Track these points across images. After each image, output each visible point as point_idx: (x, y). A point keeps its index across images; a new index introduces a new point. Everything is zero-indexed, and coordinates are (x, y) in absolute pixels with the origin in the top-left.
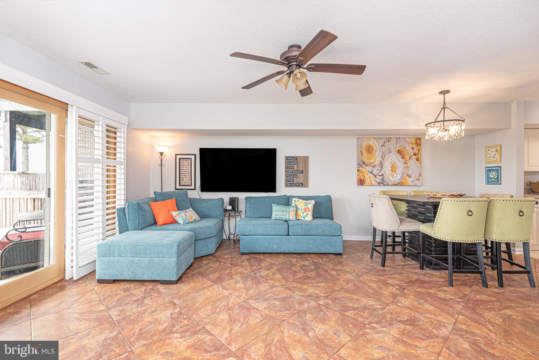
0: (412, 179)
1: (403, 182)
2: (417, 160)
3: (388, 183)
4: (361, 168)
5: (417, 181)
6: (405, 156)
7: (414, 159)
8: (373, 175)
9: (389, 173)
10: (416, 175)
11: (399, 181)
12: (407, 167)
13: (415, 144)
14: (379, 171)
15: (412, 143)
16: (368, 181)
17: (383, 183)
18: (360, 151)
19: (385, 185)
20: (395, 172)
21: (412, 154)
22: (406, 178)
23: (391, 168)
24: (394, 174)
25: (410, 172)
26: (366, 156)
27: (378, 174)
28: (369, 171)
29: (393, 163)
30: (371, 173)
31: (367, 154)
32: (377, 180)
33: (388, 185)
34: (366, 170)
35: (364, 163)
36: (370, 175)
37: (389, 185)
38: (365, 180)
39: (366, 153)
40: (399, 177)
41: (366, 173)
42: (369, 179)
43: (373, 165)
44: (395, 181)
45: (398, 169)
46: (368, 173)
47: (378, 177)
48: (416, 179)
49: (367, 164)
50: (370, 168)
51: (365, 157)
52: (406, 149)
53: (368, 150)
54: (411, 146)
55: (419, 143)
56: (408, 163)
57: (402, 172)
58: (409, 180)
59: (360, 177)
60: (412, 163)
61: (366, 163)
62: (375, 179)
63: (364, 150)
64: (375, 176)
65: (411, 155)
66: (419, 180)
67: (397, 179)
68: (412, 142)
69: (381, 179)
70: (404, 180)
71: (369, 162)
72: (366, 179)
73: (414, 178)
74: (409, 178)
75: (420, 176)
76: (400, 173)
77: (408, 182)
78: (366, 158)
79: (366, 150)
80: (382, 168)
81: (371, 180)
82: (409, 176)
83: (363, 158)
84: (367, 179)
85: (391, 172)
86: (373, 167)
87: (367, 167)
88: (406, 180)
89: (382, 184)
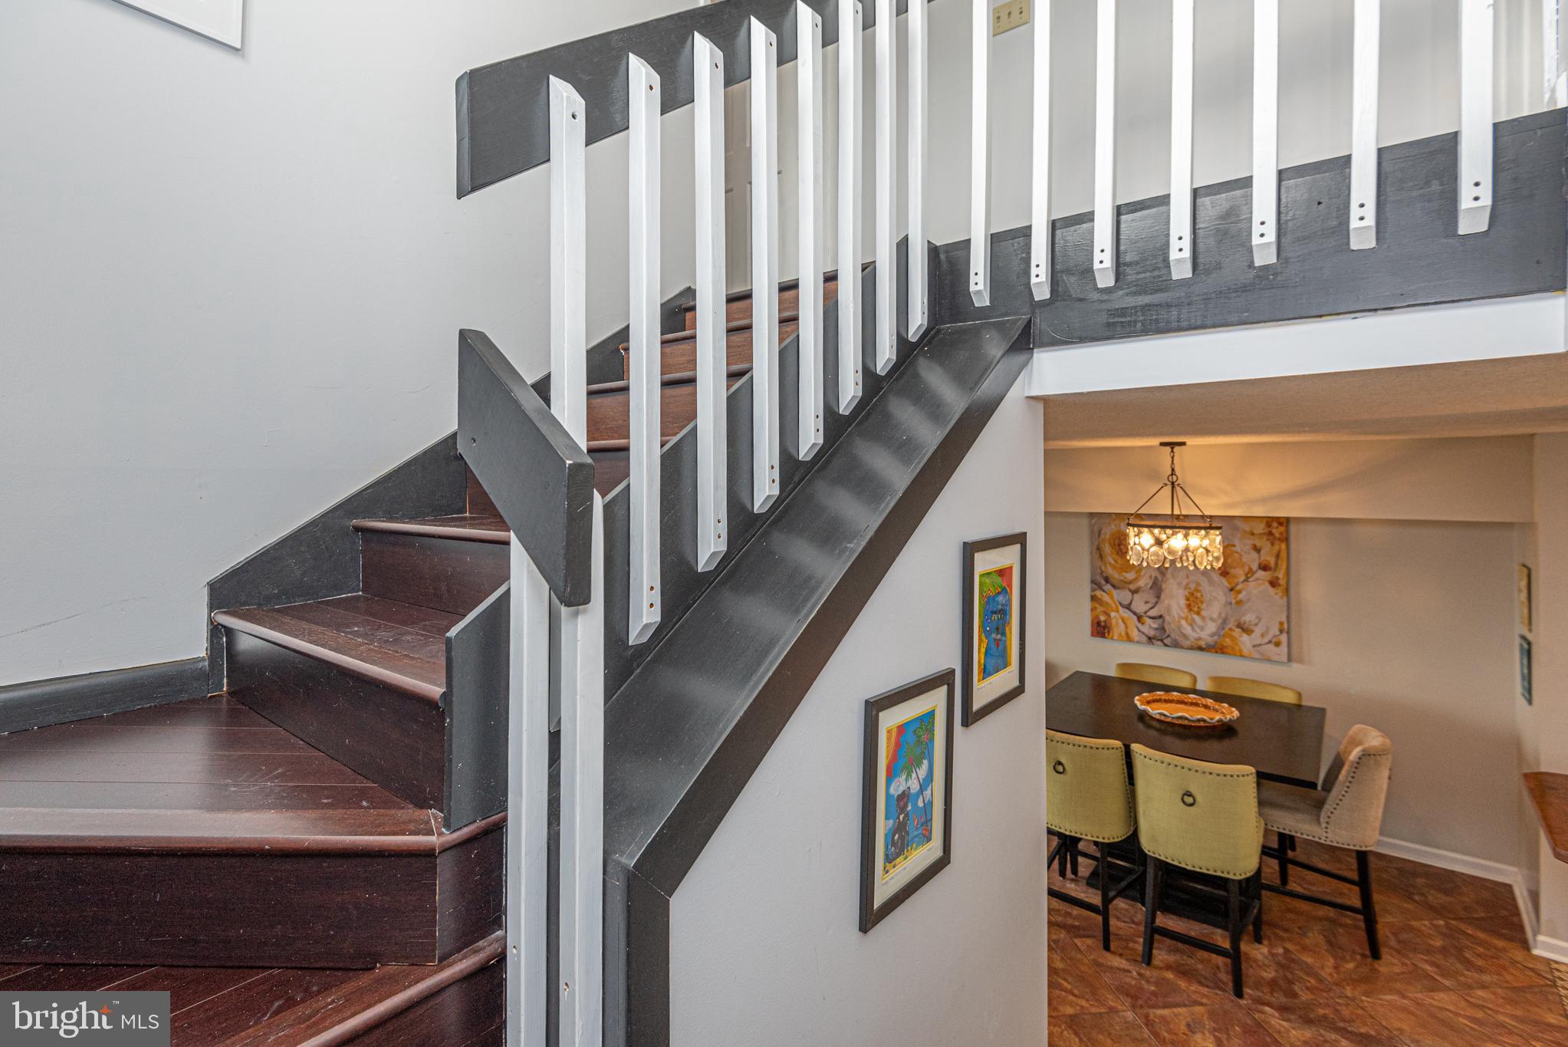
0: (1256, 639)
1: (1225, 644)
2: (1274, 583)
3: (1175, 640)
4: (1098, 593)
5: (1271, 647)
6: (1233, 571)
7: (1260, 582)
8: (1134, 613)
9: (1178, 614)
10: (1268, 630)
11: (1210, 640)
12: (1239, 603)
13: (1265, 538)
14: (1150, 606)
15: (1253, 534)
16: (1118, 629)
17: (1162, 641)
18: (1095, 548)
19: (1169, 644)
20: (1198, 613)
21: (1255, 567)
22: (1234, 634)
23: (1188, 600)
24: (1196, 617)
25: (1248, 618)
26: (1113, 562)
27: (1149, 614)
28: (1120, 603)
29: (1193, 586)
30: (1128, 607)
31: (1116, 557)
32: (1145, 629)
33: (1176, 645)
34: (1112, 597)
35: (1107, 580)
36: (1126, 614)
37: (1182, 647)
38: (1111, 624)
39: (1112, 554)
40: (1211, 627)
41: (1114, 606)
42: (1122, 625)
43: (1133, 587)
44: (1199, 639)
45: (1208, 605)
46: (1120, 608)
47: (1149, 621)
48: (1270, 642)
49: (1115, 582)
50: (1124, 596)
51: (1110, 564)
52: (1234, 549)
53: (1119, 545)
54: (1250, 542)
55: (1277, 535)
56: (1239, 592)
57: (1220, 614)
58: (1246, 641)
59: (1097, 617)
60: (1255, 592)
61: (1112, 581)
62: (1139, 625)
63: (1107, 545)
64: (1139, 618)
65: (1250, 569)
66: (1277, 644)
67: (1207, 631)
68: (1255, 532)
69: (1156, 629)
70: (1227, 640)
71: (1122, 578)
72: (1114, 622)
73: (1263, 635)
74: (1245, 635)
75: (1281, 631)
76: (1215, 616)
77: (1243, 648)
78: (1114, 567)
79: (1113, 546)
80: (1158, 597)
81: (1127, 627)
82: (1246, 630)
83: (1105, 565)
84: (1117, 624)
85: (1186, 610)
86: (1134, 592)
87: (1115, 592)
88: (1233, 639)
89: (1160, 643)
